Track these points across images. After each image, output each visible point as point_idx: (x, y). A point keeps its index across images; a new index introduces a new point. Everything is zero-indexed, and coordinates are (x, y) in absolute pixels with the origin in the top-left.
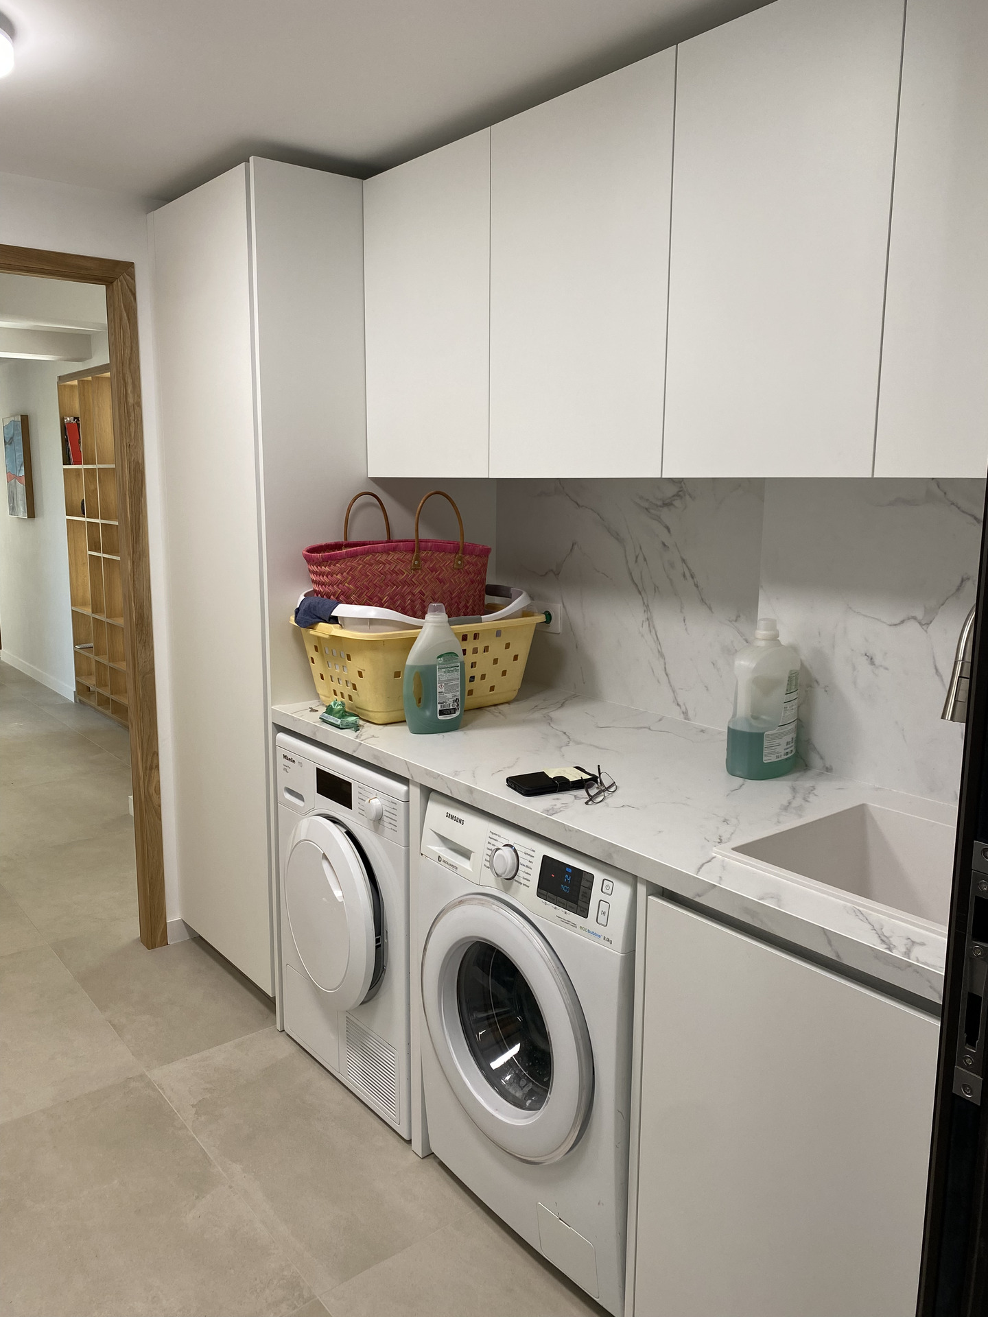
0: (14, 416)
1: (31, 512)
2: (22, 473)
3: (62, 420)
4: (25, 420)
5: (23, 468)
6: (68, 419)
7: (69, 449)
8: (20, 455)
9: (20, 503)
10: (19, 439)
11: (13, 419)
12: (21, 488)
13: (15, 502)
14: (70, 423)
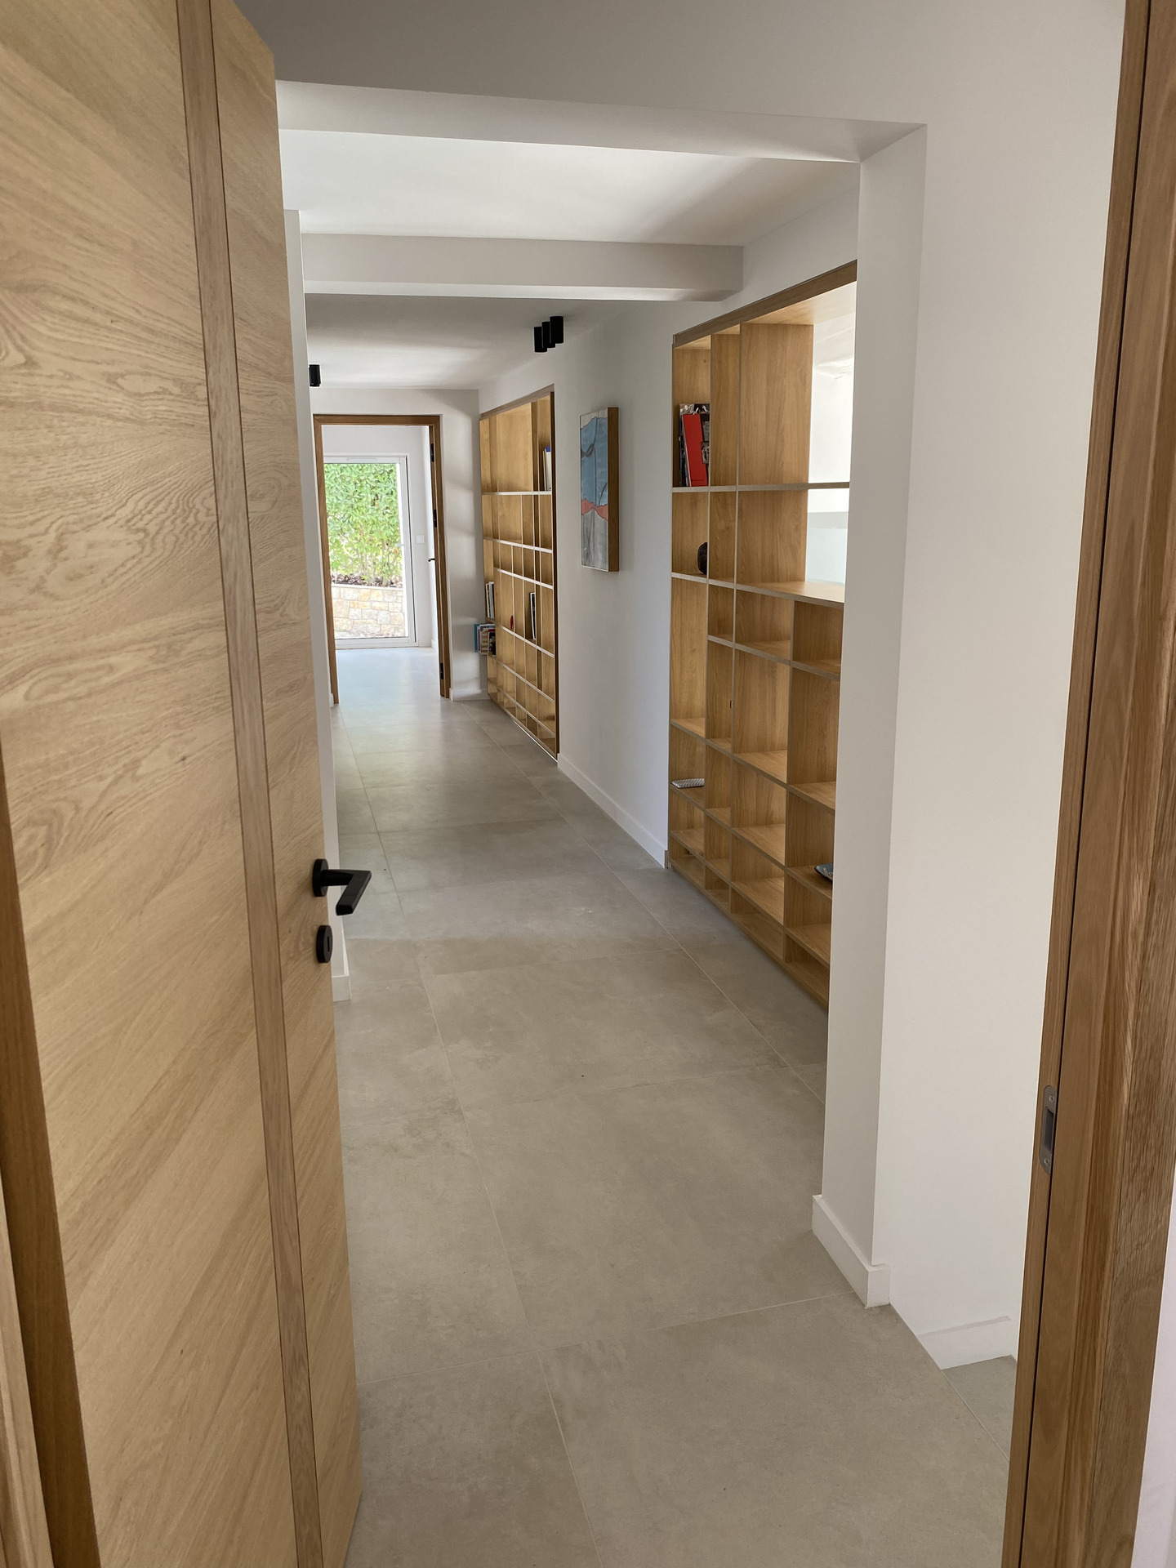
0: (598, 410)
1: (614, 564)
2: (605, 501)
3: (676, 409)
4: (614, 414)
5: (606, 493)
6: (686, 407)
7: (684, 460)
8: (603, 471)
9: (599, 547)
10: (603, 446)
11: (595, 415)
12: (601, 524)
13: (591, 545)
14: (687, 415)
